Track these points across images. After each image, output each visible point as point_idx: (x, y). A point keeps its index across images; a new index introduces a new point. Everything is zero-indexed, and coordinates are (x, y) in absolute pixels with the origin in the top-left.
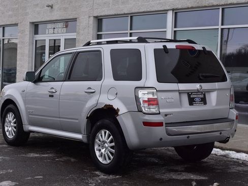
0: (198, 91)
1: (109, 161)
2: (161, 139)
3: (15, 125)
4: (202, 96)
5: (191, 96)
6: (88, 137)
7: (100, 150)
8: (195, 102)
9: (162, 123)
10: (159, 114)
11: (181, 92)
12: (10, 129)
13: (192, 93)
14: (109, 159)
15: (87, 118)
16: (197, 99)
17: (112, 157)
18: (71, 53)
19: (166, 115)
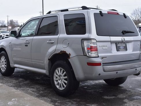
0: (122, 42)
1: (63, 88)
2: (100, 74)
3: (6, 63)
4: (124, 45)
5: (118, 45)
6: (49, 72)
7: (57, 81)
8: (120, 49)
9: (101, 63)
10: (98, 57)
11: (112, 42)
12: (3, 66)
13: (118, 43)
14: (64, 87)
15: (49, 59)
16: (122, 47)
17: (65, 86)
18: (39, 19)
19: (102, 58)
